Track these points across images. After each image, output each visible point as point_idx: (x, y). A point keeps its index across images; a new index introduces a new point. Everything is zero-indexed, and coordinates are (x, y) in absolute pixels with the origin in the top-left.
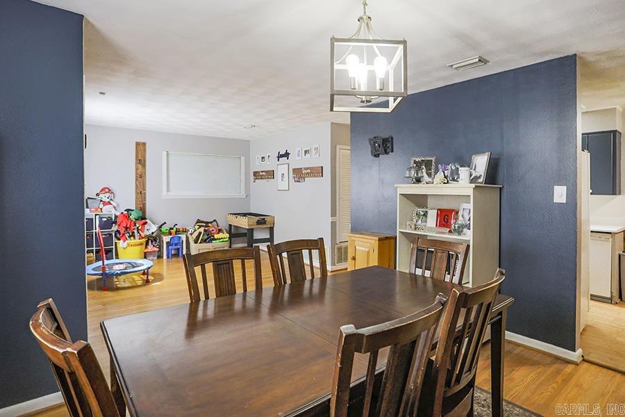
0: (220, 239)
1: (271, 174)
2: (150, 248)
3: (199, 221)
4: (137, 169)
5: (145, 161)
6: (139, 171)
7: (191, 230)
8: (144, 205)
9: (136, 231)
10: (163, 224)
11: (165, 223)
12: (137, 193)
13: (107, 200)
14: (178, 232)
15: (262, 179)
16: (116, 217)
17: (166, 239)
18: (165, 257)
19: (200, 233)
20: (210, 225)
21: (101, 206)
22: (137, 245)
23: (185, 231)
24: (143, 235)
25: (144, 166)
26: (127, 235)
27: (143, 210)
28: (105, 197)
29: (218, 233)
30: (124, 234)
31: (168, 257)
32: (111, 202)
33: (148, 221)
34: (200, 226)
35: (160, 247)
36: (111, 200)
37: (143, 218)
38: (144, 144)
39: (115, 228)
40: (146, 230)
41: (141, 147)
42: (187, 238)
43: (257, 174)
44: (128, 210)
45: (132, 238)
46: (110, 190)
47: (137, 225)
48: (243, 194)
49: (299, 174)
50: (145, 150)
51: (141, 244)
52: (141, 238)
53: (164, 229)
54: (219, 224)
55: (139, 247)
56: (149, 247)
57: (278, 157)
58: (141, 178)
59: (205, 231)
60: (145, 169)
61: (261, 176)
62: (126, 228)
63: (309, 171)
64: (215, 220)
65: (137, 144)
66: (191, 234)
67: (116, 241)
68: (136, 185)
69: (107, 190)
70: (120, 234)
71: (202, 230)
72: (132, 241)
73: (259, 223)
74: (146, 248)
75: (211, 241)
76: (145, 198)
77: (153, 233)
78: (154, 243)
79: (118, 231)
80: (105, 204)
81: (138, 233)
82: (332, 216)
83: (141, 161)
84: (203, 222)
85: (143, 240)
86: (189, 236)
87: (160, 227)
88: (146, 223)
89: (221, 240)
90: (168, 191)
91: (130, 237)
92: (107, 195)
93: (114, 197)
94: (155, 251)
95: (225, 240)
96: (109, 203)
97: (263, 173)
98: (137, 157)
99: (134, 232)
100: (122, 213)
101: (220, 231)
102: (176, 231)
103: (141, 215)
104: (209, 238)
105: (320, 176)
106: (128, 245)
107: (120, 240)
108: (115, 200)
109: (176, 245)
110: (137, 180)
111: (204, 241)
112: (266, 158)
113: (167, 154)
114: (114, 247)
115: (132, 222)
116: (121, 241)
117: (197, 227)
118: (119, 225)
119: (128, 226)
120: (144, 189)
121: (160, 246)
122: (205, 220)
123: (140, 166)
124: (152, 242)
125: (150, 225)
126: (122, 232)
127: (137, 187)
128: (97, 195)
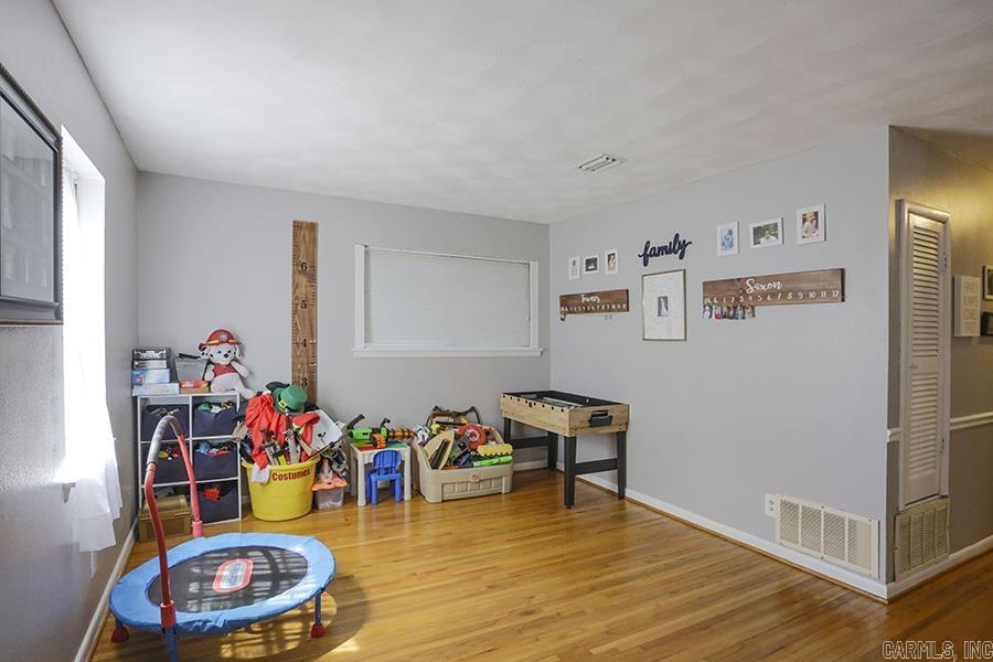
0: (491, 457)
1: (617, 301)
2: (328, 480)
3: (438, 412)
4: (296, 286)
5: (314, 267)
6: (302, 291)
7: (422, 434)
8: (313, 372)
9: (291, 442)
10: (356, 421)
11: (362, 417)
12: (296, 344)
13: (224, 362)
14: (391, 439)
15: (587, 311)
16: (244, 402)
17: (364, 457)
18: (361, 501)
19: (445, 444)
20: (464, 421)
21: (209, 375)
22: (295, 476)
23: (408, 435)
24: (309, 451)
25: (312, 278)
26: (269, 451)
27: (309, 384)
28: (218, 354)
29: (486, 443)
30: (261, 450)
31: (369, 501)
32: (235, 365)
33: (321, 413)
34: (443, 426)
35: (350, 477)
36: (235, 360)
37: (310, 406)
38: (313, 227)
39: (240, 432)
40: (315, 436)
41: (305, 234)
42: (414, 454)
43: (570, 302)
44: (273, 386)
45: (282, 458)
46: (230, 336)
47: (295, 426)
48: (534, 347)
49: (730, 299)
50: (314, 241)
51: (305, 473)
52: (304, 457)
53: (358, 431)
54: (483, 418)
55: (299, 482)
56: (323, 477)
57: (646, 257)
58: (304, 306)
59: (457, 437)
60: (315, 287)
61: (586, 304)
62: (268, 434)
63: (778, 285)
64: (473, 409)
65: (297, 226)
66: (423, 444)
67: (245, 464)
68: (295, 324)
69: (224, 337)
70: (252, 447)
71: (449, 435)
72: (282, 466)
73: (595, 422)
74: (317, 479)
75: (468, 464)
76: (314, 357)
77: (332, 445)
78: (335, 466)
79: (247, 440)
80: (218, 370)
81: (297, 443)
82: (889, 428)
83: (305, 268)
84: (446, 414)
85: (308, 463)
86: (418, 448)
87: (350, 426)
88: (316, 419)
89: (496, 461)
90: (368, 339)
91: (276, 455)
92: (225, 348)
93: (242, 354)
94: (336, 488)
95: (503, 459)
96: (230, 368)
97: (593, 299)
98: (296, 256)
99: (286, 444)
100: (259, 394)
101: (488, 436)
102: (388, 437)
103: (304, 400)
104: (465, 456)
105: (834, 300)
106: (273, 476)
107: (253, 462)
108: (245, 360)
109: (388, 471)
110: (295, 312)
111: (455, 463)
112: (603, 262)
113: (367, 253)
114: (239, 478)
115: (283, 417)
116: (255, 467)
117: (435, 427)
118: (250, 426)
119: (273, 428)
120: (313, 334)
121: (349, 472)
122: (451, 410)
123: (303, 280)
124: (330, 464)
125: (326, 424)
126: (258, 443)
127: (295, 331)
128: (202, 347)
